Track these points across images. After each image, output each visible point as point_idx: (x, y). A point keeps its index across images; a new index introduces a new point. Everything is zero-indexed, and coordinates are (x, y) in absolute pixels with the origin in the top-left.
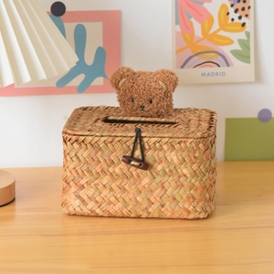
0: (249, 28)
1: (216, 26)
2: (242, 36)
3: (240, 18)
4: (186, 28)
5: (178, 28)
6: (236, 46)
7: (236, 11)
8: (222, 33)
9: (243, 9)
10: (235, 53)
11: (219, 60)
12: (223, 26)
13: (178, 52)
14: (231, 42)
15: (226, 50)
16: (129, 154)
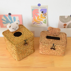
0: (46, 18)
1: (40, 18)
2: (45, 19)
3: (45, 16)
4: (34, 18)
5: (33, 18)
6: (44, 21)
7: (44, 15)
8: (41, 19)
9: (45, 15)
10: (43, 22)
11: (40, 23)
12: (41, 18)
13: (33, 22)
14: (43, 20)
15: (42, 22)
16: (51, 47)
